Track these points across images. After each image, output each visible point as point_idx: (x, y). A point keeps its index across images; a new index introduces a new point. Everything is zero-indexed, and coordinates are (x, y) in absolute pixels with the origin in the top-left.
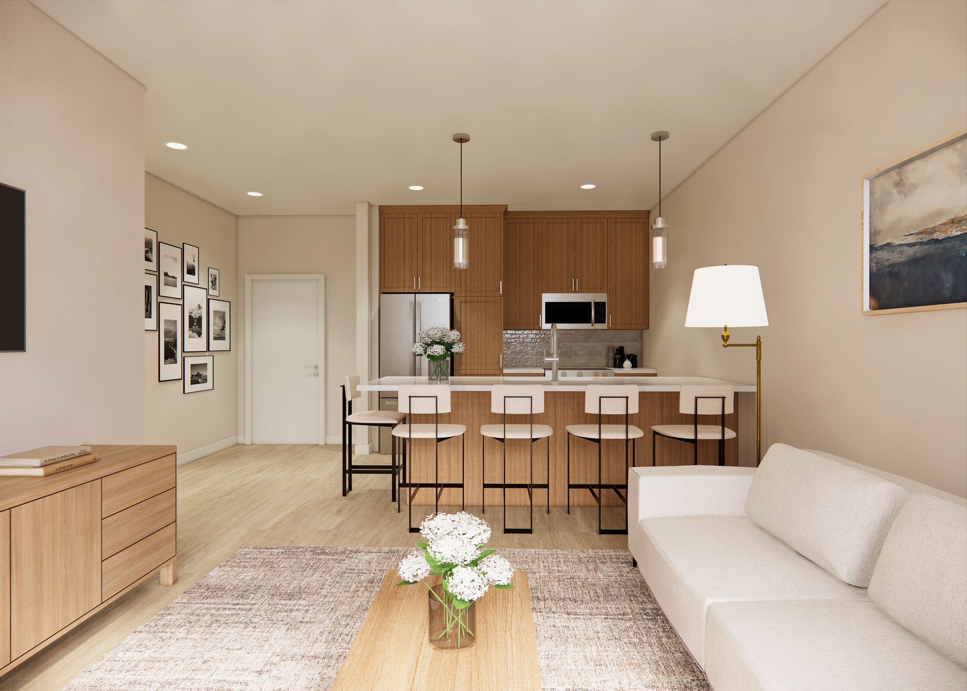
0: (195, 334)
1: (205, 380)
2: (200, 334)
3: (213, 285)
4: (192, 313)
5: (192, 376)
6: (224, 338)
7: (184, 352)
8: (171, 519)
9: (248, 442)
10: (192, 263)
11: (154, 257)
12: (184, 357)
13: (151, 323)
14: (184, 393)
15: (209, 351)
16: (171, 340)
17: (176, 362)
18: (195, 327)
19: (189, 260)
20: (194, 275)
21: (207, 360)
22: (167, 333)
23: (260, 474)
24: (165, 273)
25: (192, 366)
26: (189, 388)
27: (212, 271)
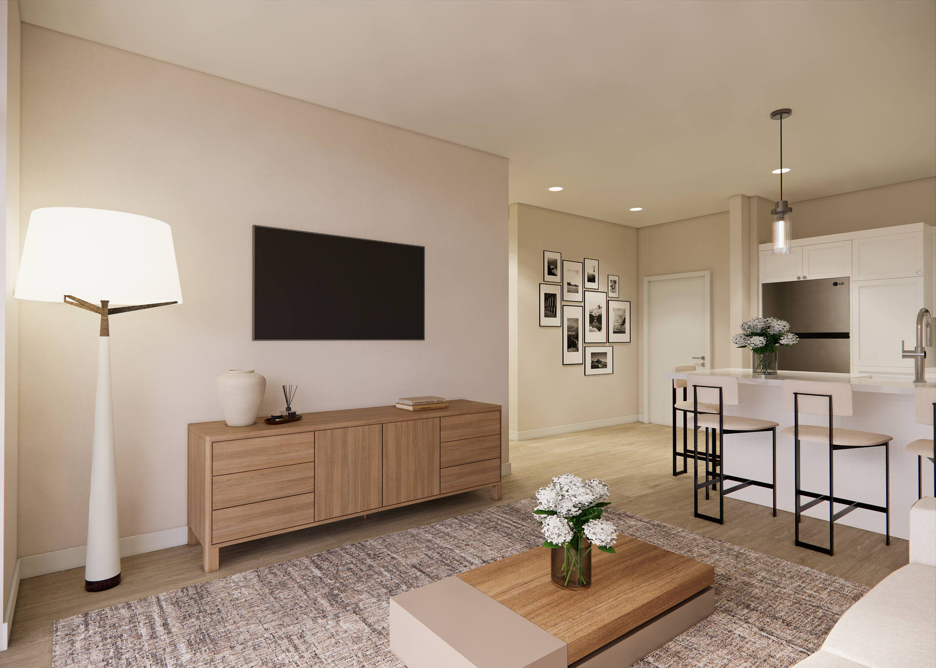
0: (595, 329)
1: (604, 366)
2: (600, 329)
3: (613, 289)
4: (592, 312)
5: (593, 362)
6: (624, 332)
7: (585, 343)
8: (496, 455)
9: (646, 421)
10: (591, 272)
11: (558, 272)
12: (585, 347)
13: (556, 321)
14: (585, 375)
15: (608, 342)
16: (573, 333)
17: (578, 351)
18: (595, 323)
19: (589, 271)
20: (595, 282)
21: (608, 350)
22: (569, 329)
23: (628, 446)
24: (568, 283)
25: (593, 354)
26: (589, 371)
27: (611, 278)
